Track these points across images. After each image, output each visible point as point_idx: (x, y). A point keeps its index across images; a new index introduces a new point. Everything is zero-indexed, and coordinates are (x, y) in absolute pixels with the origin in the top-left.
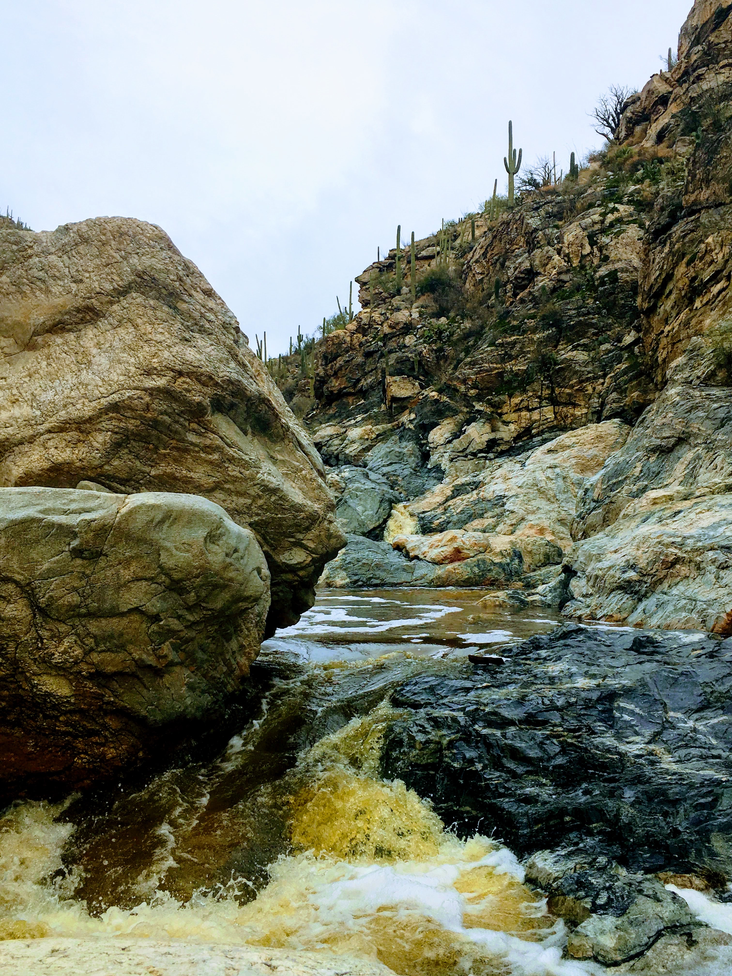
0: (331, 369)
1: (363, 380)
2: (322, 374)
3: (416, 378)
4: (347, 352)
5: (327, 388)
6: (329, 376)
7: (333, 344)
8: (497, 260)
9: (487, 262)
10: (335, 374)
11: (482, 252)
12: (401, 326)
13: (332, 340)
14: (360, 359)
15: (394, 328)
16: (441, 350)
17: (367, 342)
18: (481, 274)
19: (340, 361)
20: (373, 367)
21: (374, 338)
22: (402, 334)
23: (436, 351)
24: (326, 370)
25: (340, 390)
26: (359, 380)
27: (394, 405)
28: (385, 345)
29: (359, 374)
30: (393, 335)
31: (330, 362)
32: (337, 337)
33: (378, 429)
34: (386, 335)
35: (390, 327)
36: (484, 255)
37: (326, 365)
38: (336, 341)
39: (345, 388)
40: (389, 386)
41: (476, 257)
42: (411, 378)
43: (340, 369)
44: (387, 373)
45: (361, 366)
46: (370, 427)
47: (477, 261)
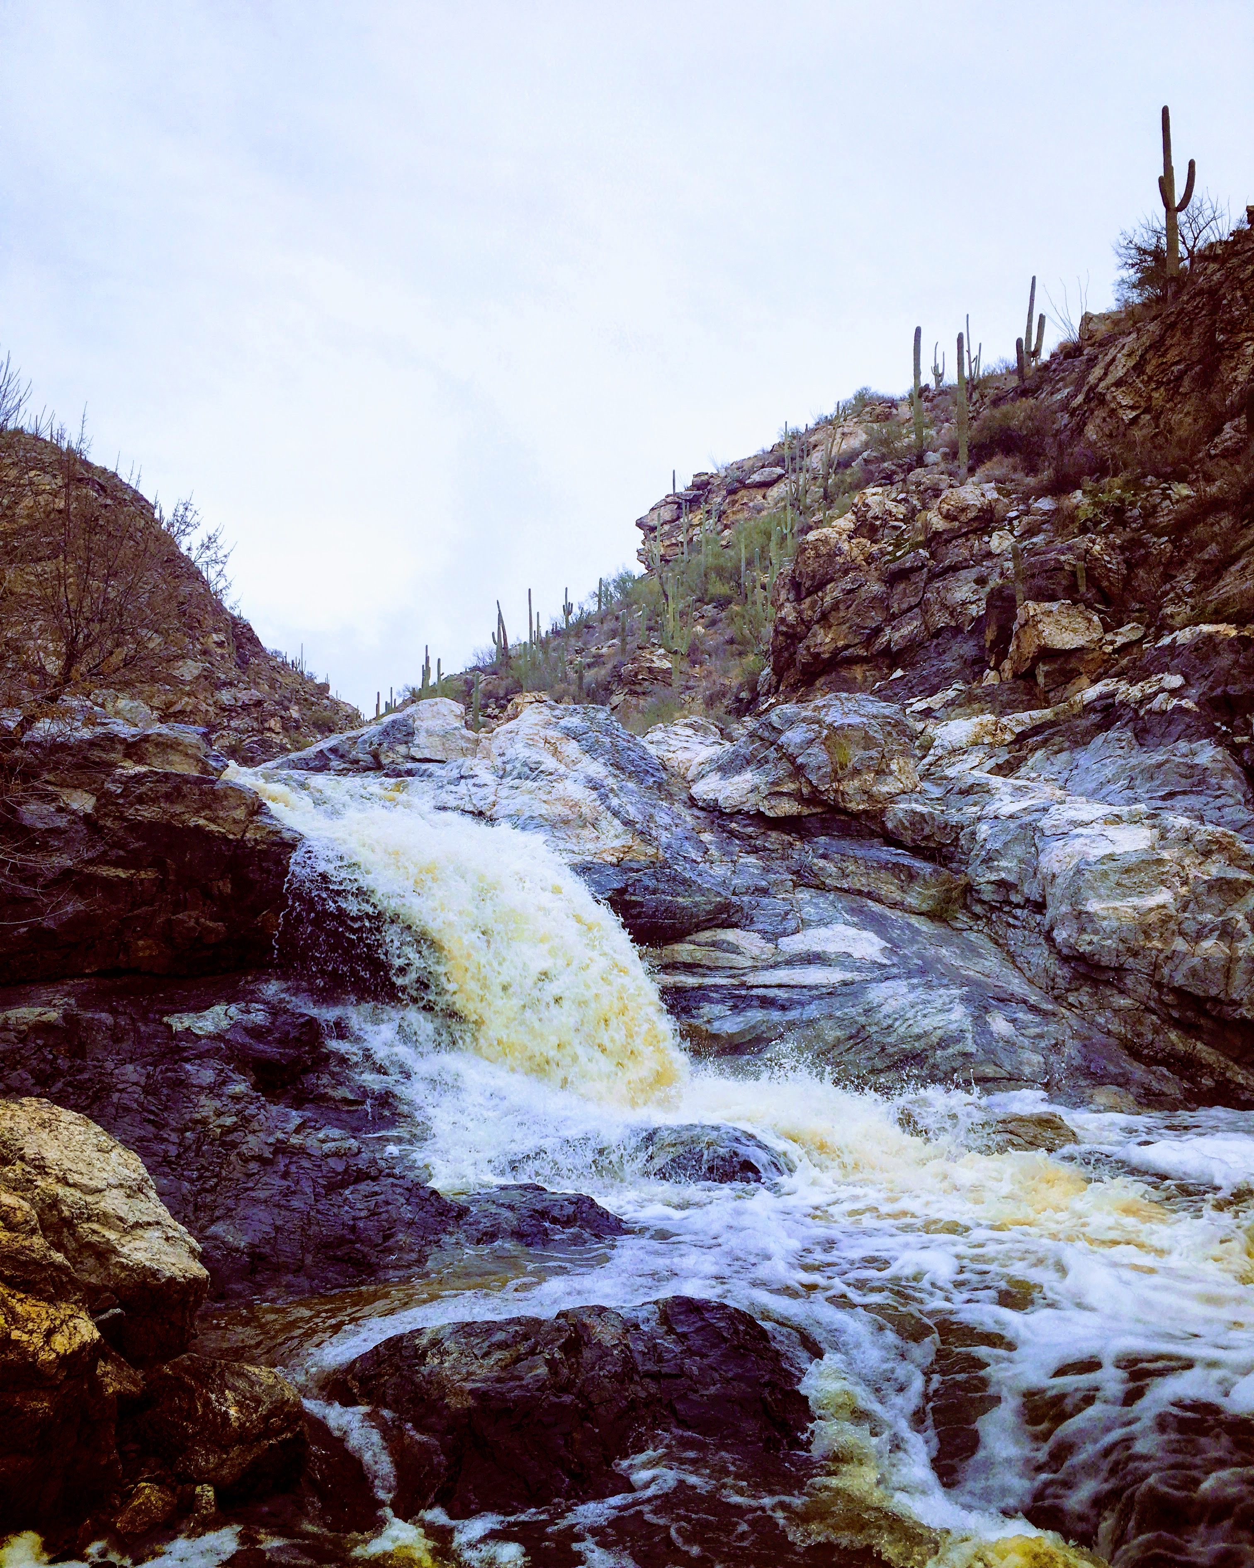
0: (812, 606)
1: (888, 630)
2: (791, 618)
3: (1089, 606)
4: (846, 572)
5: (808, 648)
6: (808, 625)
7: (818, 556)
8: (1183, 373)
9: (1146, 383)
10: (824, 619)
11: (1131, 363)
12: (972, 515)
13: (816, 548)
14: (876, 588)
15: (955, 519)
16: (1134, 544)
17: (883, 553)
18: (1133, 408)
19: (832, 593)
20: (914, 601)
21: (898, 546)
22: (974, 532)
23: (1122, 549)
24: (800, 613)
25: (837, 651)
26: (877, 631)
27: (1042, 669)
28: (933, 555)
29: (875, 618)
30: (957, 535)
31: (809, 594)
32: (825, 541)
33: (1019, 723)
34: (937, 534)
35: (948, 517)
36: (1138, 368)
37: (799, 599)
38: (823, 550)
39: (847, 647)
40: (1031, 622)
41: (1118, 372)
42: (1082, 607)
43: (835, 607)
44: (1019, 597)
45: (880, 602)
46: (989, 718)
47: (1118, 383)
